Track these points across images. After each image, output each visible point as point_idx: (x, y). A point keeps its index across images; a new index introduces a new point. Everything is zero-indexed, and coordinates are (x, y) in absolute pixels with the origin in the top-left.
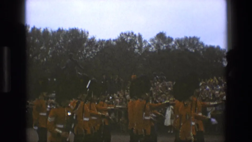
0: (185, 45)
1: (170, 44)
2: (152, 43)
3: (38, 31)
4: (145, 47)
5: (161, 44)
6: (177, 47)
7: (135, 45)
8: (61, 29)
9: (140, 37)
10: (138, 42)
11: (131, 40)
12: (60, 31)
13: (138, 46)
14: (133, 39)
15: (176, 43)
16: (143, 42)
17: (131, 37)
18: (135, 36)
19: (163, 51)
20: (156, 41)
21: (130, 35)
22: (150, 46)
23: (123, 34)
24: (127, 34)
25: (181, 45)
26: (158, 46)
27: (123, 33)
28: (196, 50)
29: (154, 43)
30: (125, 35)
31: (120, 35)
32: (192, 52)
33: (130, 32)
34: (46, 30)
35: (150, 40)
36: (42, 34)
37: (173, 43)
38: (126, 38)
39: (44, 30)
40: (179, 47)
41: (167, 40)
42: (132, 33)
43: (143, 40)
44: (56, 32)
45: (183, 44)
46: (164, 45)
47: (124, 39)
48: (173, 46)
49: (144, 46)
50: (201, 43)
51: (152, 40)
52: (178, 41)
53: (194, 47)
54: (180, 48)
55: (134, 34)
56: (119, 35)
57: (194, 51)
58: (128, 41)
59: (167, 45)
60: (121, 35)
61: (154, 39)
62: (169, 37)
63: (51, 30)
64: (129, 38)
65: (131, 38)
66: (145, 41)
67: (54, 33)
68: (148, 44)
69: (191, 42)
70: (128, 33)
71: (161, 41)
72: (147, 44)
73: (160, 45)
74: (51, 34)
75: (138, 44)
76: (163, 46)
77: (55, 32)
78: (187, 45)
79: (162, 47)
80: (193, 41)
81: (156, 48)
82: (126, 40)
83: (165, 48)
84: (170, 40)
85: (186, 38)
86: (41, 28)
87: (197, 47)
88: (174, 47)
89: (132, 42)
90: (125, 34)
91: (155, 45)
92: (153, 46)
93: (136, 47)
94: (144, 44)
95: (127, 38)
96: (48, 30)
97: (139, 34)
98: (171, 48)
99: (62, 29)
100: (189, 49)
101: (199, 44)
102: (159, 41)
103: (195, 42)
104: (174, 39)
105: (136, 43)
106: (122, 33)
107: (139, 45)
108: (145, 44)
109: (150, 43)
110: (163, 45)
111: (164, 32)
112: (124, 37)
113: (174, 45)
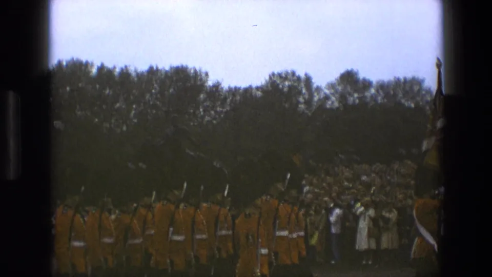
0: (395, 95)
1: (368, 94)
2: (332, 91)
3: (110, 72)
4: (319, 100)
5: (350, 94)
6: (380, 99)
7: (299, 97)
8: (155, 68)
9: (308, 80)
10: (304, 91)
11: (289, 87)
12: (152, 71)
13: (304, 98)
14: (296, 84)
15: (377, 91)
16: (313, 90)
17: (290, 81)
18: (299, 78)
19: (354, 106)
20: (340, 88)
21: (289, 77)
22: (327, 98)
23: (275, 76)
24: (283, 75)
25: (387, 95)
26: (343, 97)
27: (276, 72)
28: (417, 104)
29: (336, 92)
30: (279, 77)
31: (270, 78)
32: (409, 108)
33: (290, 72)
34: (125, 71)
35: (327, 87)
36: (117, 79)
37: (373, 91)
38: (281, 82)
39: (122, 69)
40: (383, 98)
41: (361, 85)
42: (293, 73)
43: (315, 86)
44: (146, 74)
45: (392, 92)
46: (356, 95)
47: (278, 85)
48: (372, 96)
49: (316, 99)
50: (427, 89)
51: (331, 86)
52: (382, 86)
53: (413, 98)
54: (385, 100)
55: (297, 74)
56: (267, 78)
57: (413, 105)
58: (286, 90)
59: (361, 95)
60: (272, 77)
61: (335, 84)
62: (364, 80)
63: (136, 71)
64: (287, 83)
65: (290, 83)
66: (318, 89)
67: (140, 76)
68: (325, 93)
69: (407, 88)
70: (285, 74)
71: (349, 88)
72: (322, 95)
73: (348, 96)
74: (136, 79)
75: (305, 94)
76: (354, 97)
77: (142, 74)
78: (400, 95)
79: (351, 100)
80: (411, 87)
81: (340, 102)
82: (281, 86)
83: (357, 101)
84: (367, 84)
85: (398, 81)
86: (115, 68)
87: (418, 99)
88: (374, 98)
89: (294, 91)
90: (280, 75)
91: (337, 95)
92: (333, 98)
93: (301, 99)
94: (316, 94)
95: (282, 84)
96: (130, 71)
97: (306, 75)
98: (368, 100)
99: (157, 68)
100: (403, 101)
101: (424, 92)
102: (345, 88)
103: (416, 88)
104: (374, 83)
105: (300, 93)
106: (273, 74)
107: (307, 97)
108: (318, 94)
109: (327, 91)
110: (352, 96)
111: (355, 70)
112: (278, 82)
113: (374, 94)
